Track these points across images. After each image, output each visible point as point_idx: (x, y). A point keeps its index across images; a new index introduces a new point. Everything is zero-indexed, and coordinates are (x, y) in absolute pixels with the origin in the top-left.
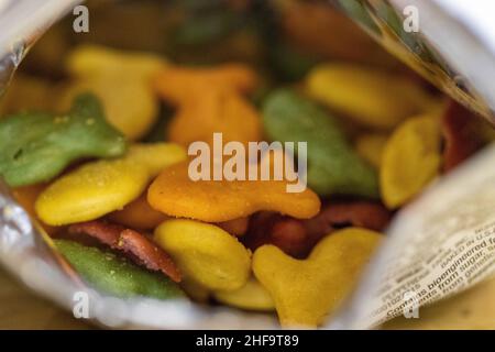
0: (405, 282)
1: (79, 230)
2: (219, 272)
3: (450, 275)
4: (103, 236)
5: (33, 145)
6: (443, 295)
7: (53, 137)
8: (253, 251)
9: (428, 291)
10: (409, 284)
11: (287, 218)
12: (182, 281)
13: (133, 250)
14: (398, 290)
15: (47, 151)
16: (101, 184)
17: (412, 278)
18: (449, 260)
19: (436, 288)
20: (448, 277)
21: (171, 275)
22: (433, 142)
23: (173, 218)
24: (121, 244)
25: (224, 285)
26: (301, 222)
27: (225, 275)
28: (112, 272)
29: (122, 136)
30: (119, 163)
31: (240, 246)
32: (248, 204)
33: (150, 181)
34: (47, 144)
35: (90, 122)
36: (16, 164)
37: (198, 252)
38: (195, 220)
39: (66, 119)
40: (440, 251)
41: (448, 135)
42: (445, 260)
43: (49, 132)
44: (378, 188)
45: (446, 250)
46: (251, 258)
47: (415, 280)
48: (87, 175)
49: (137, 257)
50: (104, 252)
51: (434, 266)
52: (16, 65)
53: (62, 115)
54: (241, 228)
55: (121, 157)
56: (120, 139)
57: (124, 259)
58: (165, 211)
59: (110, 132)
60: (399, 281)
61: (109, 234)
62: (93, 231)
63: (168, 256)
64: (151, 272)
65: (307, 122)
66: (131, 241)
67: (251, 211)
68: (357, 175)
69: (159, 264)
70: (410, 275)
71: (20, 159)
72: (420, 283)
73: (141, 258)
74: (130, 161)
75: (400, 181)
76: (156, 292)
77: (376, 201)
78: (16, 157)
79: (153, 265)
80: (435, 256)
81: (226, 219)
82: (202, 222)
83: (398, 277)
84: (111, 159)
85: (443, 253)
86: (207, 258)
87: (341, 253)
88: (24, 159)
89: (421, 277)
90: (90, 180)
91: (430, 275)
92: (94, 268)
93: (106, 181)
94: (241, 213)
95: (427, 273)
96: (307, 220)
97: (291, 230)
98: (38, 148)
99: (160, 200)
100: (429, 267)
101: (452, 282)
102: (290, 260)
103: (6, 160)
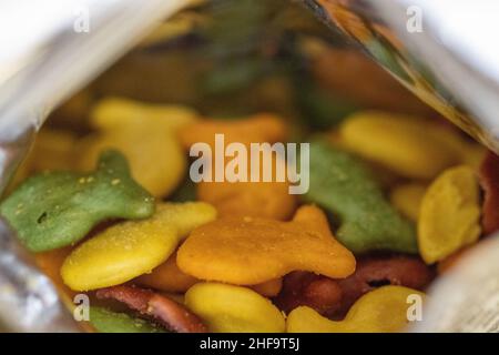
1: (107, 295)
4: (133, 301)
5: (57, 208)
7: (77, 199)
8: (287, 313)
11: (322, 278)
13: (163, 317)
15: (72, 214)
16: (128, 247)
22: (472, 192)
23: (203, 281)
24: (150, 309)
26: (337, 281)
29: (148, 195)
30: (146, 224)
31: (274, 309)
32: (281, 265)
33: (180, 243)
34: (72, 207)
35: (116, 182)
36: (40, 228)
38: (227, 283)
39: (90, 180)
41: (486, 187)
43: (74, 194)
44: (416, 243)
46: (286, 320)
48: (113, 239)
50: (134, 318)
53: (86, 175)
54: (274, 290)
55: (149, 218)
56: (147, 199)
57: (154, 325)
58: (196, 275)
59: (135, 192)
61: (138, 300)
62: (121, 296)
63: (199, 320)
66: (160, 307)
67: (284, 273)
68: (395, 229)
71: (43, 223)
73: (172, 324)
74: (158, 222)
75: (439, 235)
77: (415, 256)
78: (39, 221)
81: (259, 281)
82: (234, 285)
84: (138, 220)
87: (378, 313)
88: (49, 222)
90: (117, 244)
93: (133, 244)
94: (274, 275)
96: (343, 279)
97: (326, 290)
98: (63, 211)
99: (190, 263)
103: (29, 224)
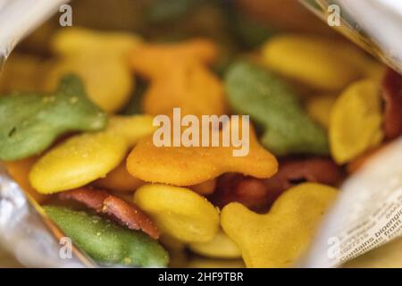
0: (354, 233)
1: (68, 196)
2: (191, 228)
3: (394, 223)
4: (90, 201)
5: (25, 123)
6: (388, 239)
7: (42, 115)
8: (221, 208)
9: (376, 238)
10: (358, 234)
11: (250, 178)
12: (161, 237)
13: (116, 214)
14: (349, 240)
15: (38, 128)
16: (85, 156)
17: (361, 229)
18: (392, 211)
19: (382, 235)
20: (392, 225)
21: (150, 233)
22: (375, 102)
23: (149, 183)
24: (105, 208)
25: (197, 239)
26: (262, 181)
27: (197, 231)
28: (98, 234)
29: (101, 110)
30: (100, 135)
31: (209, 206)
32: (215, 169)
33: (129, 151)
34: (37, 122)
35: (74, 100)
36: (11, 140)
37: (172, 213)
38: (169, 185)
39: (53, 99)
40: (385, 205)
41: (387, 98)
42: (389, 212)
43: (39, 111)
44: (327, 145)
45: (389, 203)
46: (220, 214)
47: (364, 231)
48: (73, 148)
49: (120, 220)
50: (91, 216)
51: (379, 218)
52: (6, 57)
53: (49, 94)
54: (209, 189)
55: (103, 130)
56: (100, 115)
57: (109, 221)
58: (143, 178)
59: (91, 108)
60: (349, 232)
61: (94, 200)
62: (81, 197)
63: (146, 216)
64: (133, 231)
65: (264, 90)
66: (113, 206)
67: (217, 175)
68: (310, 136)
69: (139, 225)
70: (359, 227)
71: (14, 136)
72: (368, 232)
73: (124, 220)
74: (110, 133)
75: (347, 139)
76: (137, 248)
77: (327, 157)
78: (11, 135)
79: (134, 226)
80: (380, 210)
81: (196, 182)
82: (175, 186)
83: (348, 230)
84: (94, 132)
85: (387, 207)
86: (181, 217)
87: (298, 207)
88: (18, 136)
89: (369, 228)
90: (76, 153)
91: (376, 225)
92: (82, 232)
93: (89, 153)
94: (209, 177)
95: (374, 224)
96: (267, 179)
97: (253, 189)
98: (30, 126)
99: (137, 168)
100: (376, 219)
101: (396, 229)
102: (253, 215)
103: (2, 138)
